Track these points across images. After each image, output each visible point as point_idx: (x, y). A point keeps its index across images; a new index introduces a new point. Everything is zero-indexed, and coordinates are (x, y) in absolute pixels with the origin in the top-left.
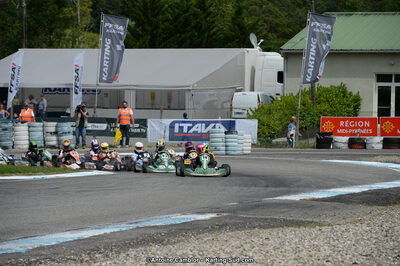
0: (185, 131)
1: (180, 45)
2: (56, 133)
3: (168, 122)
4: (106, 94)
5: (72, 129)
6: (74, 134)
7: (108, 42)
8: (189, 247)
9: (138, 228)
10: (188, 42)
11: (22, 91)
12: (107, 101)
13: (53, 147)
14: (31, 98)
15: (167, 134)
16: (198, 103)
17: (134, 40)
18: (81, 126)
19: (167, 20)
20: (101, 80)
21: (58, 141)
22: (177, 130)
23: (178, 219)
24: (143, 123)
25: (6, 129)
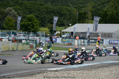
0: (112, 42)
1: (112, 23)
2: (83, 42)
3: (108, 40)
4: (94, 34)
5: (87, 41)
6: (87, 42)
7: (95, 22)
8: (113, 68)
9: (102, 64)
10: (113, 22)
11: (76, 33)
12: (95, 35)
13: (83, 45)
14: (78, 34)
15: (108, 43)
16: (115, 36)
17: (101, 22)
18: (89, 41)
19: (109, 18)
20: (93, 31)
21: (84, 44)
22: (110, 42)
23: (111, 62)
24: (103, 40)
25: (73, 41)
